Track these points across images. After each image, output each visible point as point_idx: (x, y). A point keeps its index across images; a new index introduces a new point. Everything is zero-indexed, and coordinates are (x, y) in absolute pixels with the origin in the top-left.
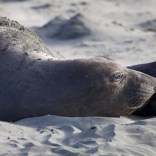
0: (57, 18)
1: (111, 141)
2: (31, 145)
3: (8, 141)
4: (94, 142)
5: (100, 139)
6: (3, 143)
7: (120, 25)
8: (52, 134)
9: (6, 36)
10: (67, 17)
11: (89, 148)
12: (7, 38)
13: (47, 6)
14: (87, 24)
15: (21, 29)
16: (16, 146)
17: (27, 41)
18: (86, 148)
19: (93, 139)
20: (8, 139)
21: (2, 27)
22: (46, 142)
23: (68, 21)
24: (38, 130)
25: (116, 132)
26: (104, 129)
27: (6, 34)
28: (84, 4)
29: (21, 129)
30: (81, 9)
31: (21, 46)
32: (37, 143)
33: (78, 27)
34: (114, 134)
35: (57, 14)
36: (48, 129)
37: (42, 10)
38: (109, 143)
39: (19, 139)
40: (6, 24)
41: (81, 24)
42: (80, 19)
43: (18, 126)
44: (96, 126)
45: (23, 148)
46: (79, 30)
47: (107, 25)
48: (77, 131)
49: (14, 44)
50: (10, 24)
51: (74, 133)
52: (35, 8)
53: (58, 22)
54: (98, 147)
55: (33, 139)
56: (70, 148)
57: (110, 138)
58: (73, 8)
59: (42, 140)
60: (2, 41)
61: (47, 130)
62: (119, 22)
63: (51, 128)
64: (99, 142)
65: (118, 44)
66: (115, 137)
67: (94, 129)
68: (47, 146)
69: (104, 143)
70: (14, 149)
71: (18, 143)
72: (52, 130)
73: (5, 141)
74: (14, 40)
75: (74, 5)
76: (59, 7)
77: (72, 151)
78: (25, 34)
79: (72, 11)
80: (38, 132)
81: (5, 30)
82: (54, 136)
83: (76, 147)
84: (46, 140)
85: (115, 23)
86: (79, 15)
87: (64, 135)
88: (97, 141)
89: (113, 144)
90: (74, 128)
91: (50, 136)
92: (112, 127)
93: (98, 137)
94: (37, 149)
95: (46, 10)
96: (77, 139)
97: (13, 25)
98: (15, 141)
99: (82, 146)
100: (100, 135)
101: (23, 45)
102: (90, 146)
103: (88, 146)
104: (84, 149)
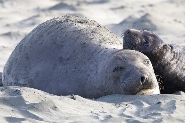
0: (130, 17)
1: (172, 113)
2: (110, 117)
3: (91, 114)
4: (160, 114)
5: (164, 112)
6: (88, 116)
7: (180, 22)
8: (127, 108)
9: (87, 32)
10: (138, 16)
11: (155, 119)
12: (87, 33)
13: (122, 7)
14: (154, 22)
15: (98, 26)
16: (97, 118)
17: (104, 35)
18: (153, 118)
19: (159, 112)
20: (92, 112)
21: (83, 25)
22: (122, 115)
23: (138, 19)
24: (116, 105)
25: (176, 106)
26: (167, 103)
27: (86, 30)
28: (151, 5)
29: (102, 105)
30: (149, 10)
31: (98, 40)
32: (114, 116)
33: (147, 24)
34: (175, 108)
35: (130, 14)
36: (124, 104)
37: (118, 11)
38: (171, 114)
39: (100, 112)
40: (86, 23)
41: (149, 21)
42: (148, 18)
43: (100, 102)
44: (161, 101)
45: (104, 119)
46: (147, 26)
47: (169, 22)
48: (146, 105)
49: (92, 38)
50: (89, 23)
51: (144, 107)
52: (113, 9)
53: (131, 20)
54: (163, 118)
55: (112, 112)
56: (141, 119)
57: (172, 110)
58: (143, 9)
59: (119, 113)
60: (83, 36)
61: (122, 105)
62: (178, 20)
63: (126, 103)
64: (164, 113)
65: (178, 37)
66: (176, 110)
67: (159, 104)
68: (123, 117)
69: (167, 115)
70: (96, 121)
71: (99, 115)
72: (126, 105)
73: (89, 114)
74: (93, 35)
75: (143, 6)
76: (132, 8)
77: (143, 122)
78: (102, 30)
79: (142, 11)
80: (115, 107)
81: (86, 27)
82: (128, 109)
83: (145, 118)
84: (122, 112)
85: (175, 20)
86: (147, 14)
87: (135, 109)
88: (161, 113)
89: (174, 115)
90: (144, 103)
91: (125, 109)
92: (174, 102)
93: (163, 110)
94: (115, 120)
95: (122, 10)
96: (146, 112)
97: (92, 23)
98: (97, 114)
99: (150, 118)
100: (165, 108)
101: (100, 38)
102: (157, 117)
103: (154, 117)
104: (151, 120)
